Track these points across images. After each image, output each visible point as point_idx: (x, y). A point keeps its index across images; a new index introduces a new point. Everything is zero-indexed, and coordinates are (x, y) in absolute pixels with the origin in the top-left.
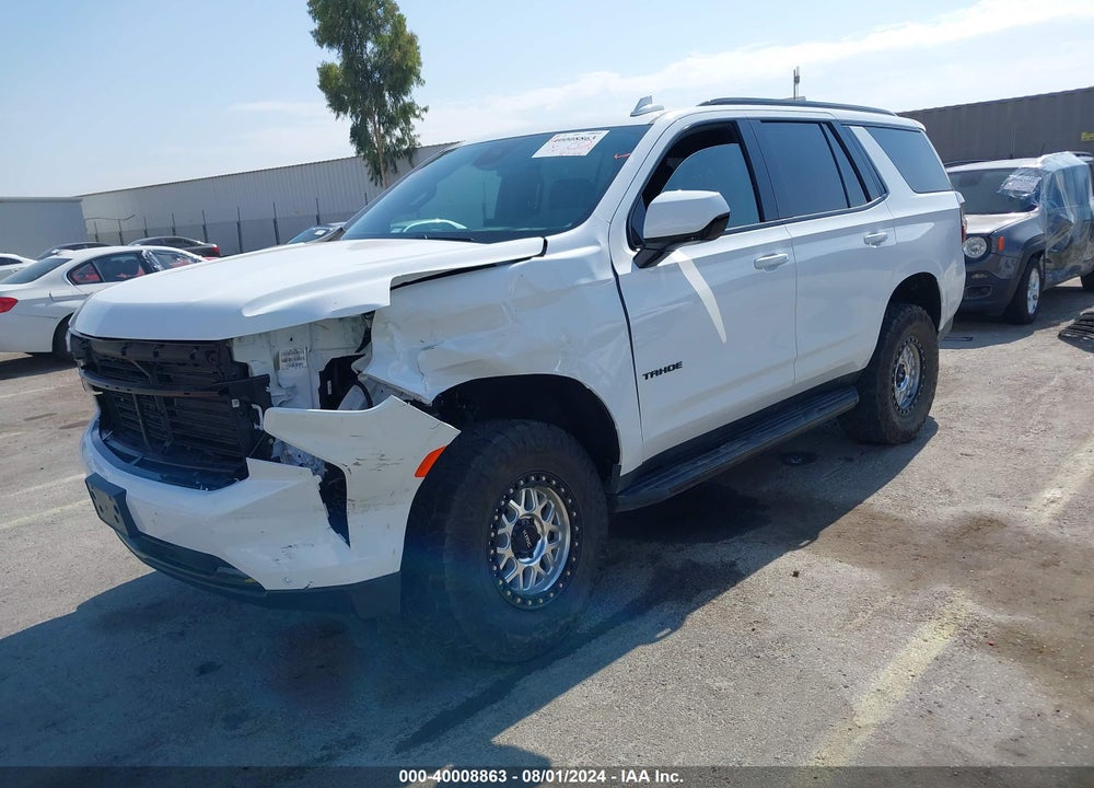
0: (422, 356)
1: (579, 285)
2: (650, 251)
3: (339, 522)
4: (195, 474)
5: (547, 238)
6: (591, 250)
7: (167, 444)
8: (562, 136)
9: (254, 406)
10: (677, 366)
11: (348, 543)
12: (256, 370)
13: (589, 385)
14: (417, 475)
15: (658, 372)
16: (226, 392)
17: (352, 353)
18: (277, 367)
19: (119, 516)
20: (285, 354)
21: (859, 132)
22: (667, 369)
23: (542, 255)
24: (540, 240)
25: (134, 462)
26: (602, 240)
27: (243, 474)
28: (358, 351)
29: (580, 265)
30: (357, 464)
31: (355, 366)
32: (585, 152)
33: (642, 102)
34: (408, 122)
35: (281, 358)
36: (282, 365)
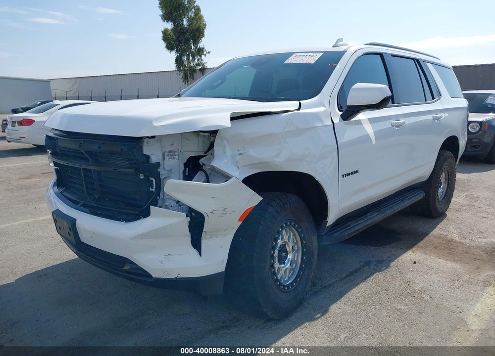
0: (238, 158)
1: (316, 127)
2: (349, 112)
3: (196, 244)
4: (116, 213)
5: (301, 102)
6: (322, 109)
7: (96, 196)
8: (298, 54)
9: (151, 179)
10: (356, 172)
11: (200, 254)
12: (154, 159)
13: (317, 178)
14: (239, 220)
15: (348, 174)
16: (138, 171)
17: (202, 154)
18: (164, 159)
19: (71, 233)
20: (168, 152)
21: (430, 66)
22: (352, 173)
23: (299, 109)
24: (297, 103)
25: (80, 204)
26: (327, 104)
27: (146, 214)
28: (205, 153)
29: (316, 117)
30: (212, 212)
31: (201, 161)
32: (313, 62)
33: (338, 40)
34: (200, 56)
35: (166, 154)
36: (166, 158)
